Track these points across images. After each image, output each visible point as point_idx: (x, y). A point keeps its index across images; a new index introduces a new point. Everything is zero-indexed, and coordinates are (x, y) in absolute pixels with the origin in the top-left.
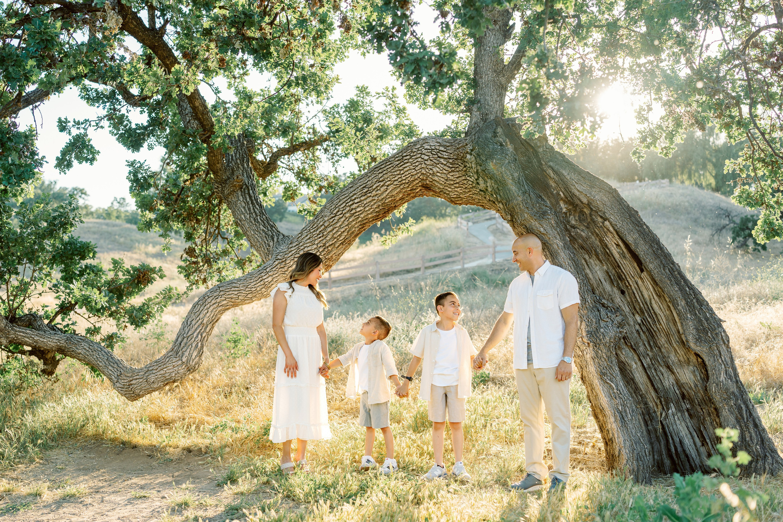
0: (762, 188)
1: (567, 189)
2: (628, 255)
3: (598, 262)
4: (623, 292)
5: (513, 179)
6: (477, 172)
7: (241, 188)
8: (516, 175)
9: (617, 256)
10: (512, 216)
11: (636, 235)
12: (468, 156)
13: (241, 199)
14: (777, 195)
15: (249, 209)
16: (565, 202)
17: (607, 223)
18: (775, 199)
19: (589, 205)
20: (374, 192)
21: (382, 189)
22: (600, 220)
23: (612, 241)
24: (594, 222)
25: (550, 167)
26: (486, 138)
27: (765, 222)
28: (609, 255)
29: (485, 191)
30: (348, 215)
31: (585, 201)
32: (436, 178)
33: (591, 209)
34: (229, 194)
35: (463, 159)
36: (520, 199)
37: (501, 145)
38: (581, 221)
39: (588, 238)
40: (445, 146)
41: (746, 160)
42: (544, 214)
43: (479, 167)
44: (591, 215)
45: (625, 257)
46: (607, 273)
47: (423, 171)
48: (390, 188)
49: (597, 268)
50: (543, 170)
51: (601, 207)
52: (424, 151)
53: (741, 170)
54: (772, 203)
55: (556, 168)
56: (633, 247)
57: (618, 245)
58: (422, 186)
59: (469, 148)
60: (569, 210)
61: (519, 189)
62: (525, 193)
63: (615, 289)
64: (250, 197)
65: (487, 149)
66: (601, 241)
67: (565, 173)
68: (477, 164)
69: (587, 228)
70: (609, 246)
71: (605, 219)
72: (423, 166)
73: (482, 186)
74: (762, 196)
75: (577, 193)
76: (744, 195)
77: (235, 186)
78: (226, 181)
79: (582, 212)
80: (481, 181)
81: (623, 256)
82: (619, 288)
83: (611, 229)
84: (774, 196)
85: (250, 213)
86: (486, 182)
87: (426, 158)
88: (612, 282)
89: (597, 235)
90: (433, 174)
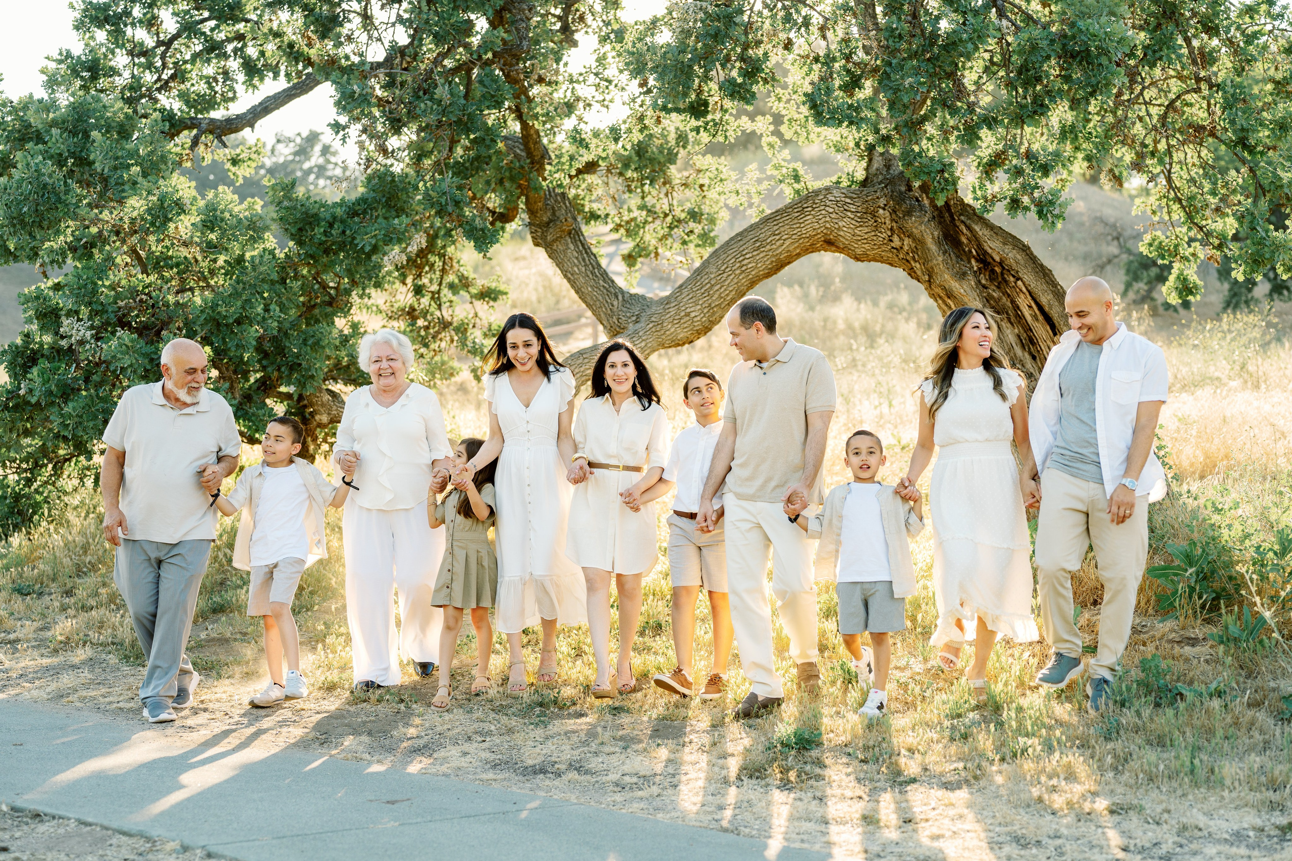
0: (1177, 236)
1: (980, 246)
2: (1040, 318)
3: (1009, 325)
4: (1034, 358)
5: (933, 238)
6: (892, 229)
7: (570, 233)
8: (936, 233)
9: (1029, 318)
10: (930, 277)
11: (1051, 296)
12: (881, 211)
13: (572, 246)
14: (1193, 244)
15: (584, 260)
16: (977, 261)
17: (1019, 283)
18: (1191, 250)
19: (1001, 264)
20: (768, 247)
21: (778, 243)
22: (1012, 279)
23: (1024, 302)
24: (1006, 282)
25: (962, 222)
26: (901, 193)
27: (1178, 278)
28: (1020, 318)
29: (899, 249)
30: (738, 272)
31: (997, 259)
32: (842, 233)
33: (1003, 268)
34: (554, 241)
35: (874, 215)
36: (940, 259)
37: (917, 200)
38: (991, 280)
39: (1000, 299)
40: (851, 198)
41: (1160, 199)
42: (964, 274)
43: (894, 224)
44: (1002, 274)
45: (1037, 320)
46: (1019, 336)
47: (828, 225)
48: (788, 243)
49: (1008, 331)
50: (955, 226)
51: (1014, 266)
52: (828, 203)
53: (1154, 212)
54: (1187, 254)
55: (968, 222)
56: (1047, 309)
57: (1030, 307)
58: (825, 241)
59: (882, 202)
60: (980, 269)
61: (940, 249)
62: (945, 252)
63: (1026, 355)
64: (583, 245)
65: (904, 206)
66: (1013, 302)
67: (977, 228)
68: (892, 220)
69: (998, 287)
70: (1021, 307)
71: (1018, 279)
72: (828, 219)
73: (896, 242)
74: (1176, 246)
75: (990, 251)
76: (1156, 243)
77: (563, 231)
78: (548, 223)
79: (993, 271)
80: (896, 238)
81: (1035, 317)
82: (1030, 353)
83: (1024, 289)
84: (1190, 246)
85: (586, 265)
86: (901, 239)
87: (831, 210)
88: (1023, 346)
89: (1009, 296)
90: (839, 229)
